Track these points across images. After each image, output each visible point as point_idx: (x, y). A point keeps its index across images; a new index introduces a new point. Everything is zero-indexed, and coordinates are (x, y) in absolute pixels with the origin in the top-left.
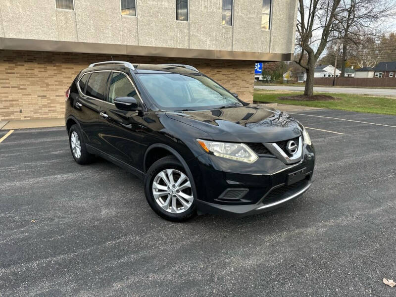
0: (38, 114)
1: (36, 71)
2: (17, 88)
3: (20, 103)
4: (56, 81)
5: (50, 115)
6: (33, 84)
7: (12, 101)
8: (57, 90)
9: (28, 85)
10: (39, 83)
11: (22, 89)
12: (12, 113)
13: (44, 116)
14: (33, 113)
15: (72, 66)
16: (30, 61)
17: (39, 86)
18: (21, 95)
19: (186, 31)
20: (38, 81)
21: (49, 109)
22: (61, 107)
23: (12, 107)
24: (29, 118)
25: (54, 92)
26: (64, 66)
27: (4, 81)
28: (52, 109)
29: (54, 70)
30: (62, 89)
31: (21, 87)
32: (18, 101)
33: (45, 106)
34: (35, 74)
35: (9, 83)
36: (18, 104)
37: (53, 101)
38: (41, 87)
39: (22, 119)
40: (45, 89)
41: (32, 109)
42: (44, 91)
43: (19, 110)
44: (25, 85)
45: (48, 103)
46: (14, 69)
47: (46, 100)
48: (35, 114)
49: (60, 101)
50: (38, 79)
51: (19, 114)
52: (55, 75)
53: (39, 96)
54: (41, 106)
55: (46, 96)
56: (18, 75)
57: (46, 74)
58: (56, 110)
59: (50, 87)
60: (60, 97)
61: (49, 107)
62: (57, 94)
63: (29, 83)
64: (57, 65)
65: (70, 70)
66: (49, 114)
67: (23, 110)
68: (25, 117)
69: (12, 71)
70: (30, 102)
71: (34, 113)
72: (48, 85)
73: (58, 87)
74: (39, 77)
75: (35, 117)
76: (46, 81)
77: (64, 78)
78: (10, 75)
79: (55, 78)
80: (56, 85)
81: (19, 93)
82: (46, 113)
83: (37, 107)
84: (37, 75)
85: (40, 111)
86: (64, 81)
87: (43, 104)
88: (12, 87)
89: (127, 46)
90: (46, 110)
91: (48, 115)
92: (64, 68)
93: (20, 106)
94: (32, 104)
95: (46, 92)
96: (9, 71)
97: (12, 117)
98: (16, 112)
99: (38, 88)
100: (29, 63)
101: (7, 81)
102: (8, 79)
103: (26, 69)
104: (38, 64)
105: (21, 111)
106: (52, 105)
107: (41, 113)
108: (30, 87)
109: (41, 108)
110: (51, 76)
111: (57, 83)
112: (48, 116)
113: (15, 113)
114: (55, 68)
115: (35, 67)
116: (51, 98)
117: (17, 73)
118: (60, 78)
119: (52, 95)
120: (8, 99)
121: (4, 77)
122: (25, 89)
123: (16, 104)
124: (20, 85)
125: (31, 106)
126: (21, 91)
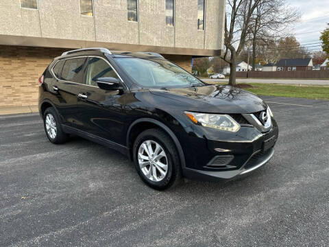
0: (4, 103)
4: (20, 73)
5: (14, 104)
8: (21, 81)
10: (4, 75)
13: (9, 105)
15: (34, 59)
19: (136, 30)
20: (3, 73)
25: (19, 83)
26: (27, 59)
28: (17, 98)
29: (19, 63)
30: (26, 80)
33: (10, 95)
37: (18, 91)
38: (6, 78)
40: (10, 80)
45: (13, 93)
47: (11, 89)
49: (25, 91)
52: (19, 67)
54: (6, 95)
55: (10, 86)
57: (11, 67)
58: (20, 99)
59: (15, 78)
60: (24, 87)
61: (14, 96)
62: (21, 85)
64: (21, 58)
65: (32, 63)
66: (14, 102)
72: (12, 76)
73: (22, 78)
74: (4, 70)
76: (11, 73)
77: (28, 70)
79: (20, 70)
82: (11, 102)
83: (3, 97)
84: (2, 68)
85: (5, 100)
86: (27, 73)
87: (8, 93)
89: (86, 42)
90: (11, 99)
92: (27, 61)
95: (10, 83)
99: (3, 79)
104: (4, 57)
106: (17, 94)
109: (6, 97)
110: (16, 69)
111: (21, 75)
114: (19, 61)
115: (1, 61)
116: (16, 88)
118: (24, 70)
119: (16, 85)
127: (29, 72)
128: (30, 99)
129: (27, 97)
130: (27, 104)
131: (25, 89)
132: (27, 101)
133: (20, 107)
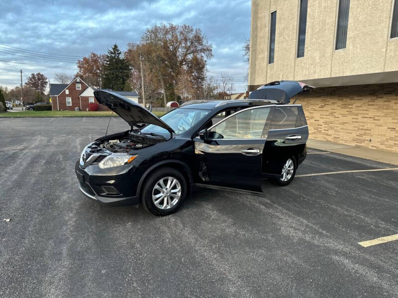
0: (384, 146)
2: (372, 119)
3: (372, 133)
6: (386, 115)
7: (366, 130)
9: (382, 116)
11: (376, 120)
12: (364, 141)
13: (388, 149)
14: (379, 144)
17: (391, 118)
18: (374, 125)
20: (391, 113)
21: (396, 142)
23: (364, 135)
24: (375, 148)
27: (365, 112)
31: (376, 118)
32: (370, 130)
35: (367, 114)
36: (370, 134)
38: (393, 119)
39: (370, 148)
40: (396, 121)
41: (380, 140)
42: (395, 123)
43: (369, 139)
44: (379, 116)
45: (396, 136)
46: (374, 101)
47: (394, 132)
48: (381, 146)
50: (392, 111)
51: (369, 142)
53: (388, 128)
55: (395, 129)
56: (376, 107)
61: (395, 140)
63: (383, 115)
66: (394, 147)
67: (372, 139)
68: (372, 146)
69: (373, 103)
70: (380, 133)
71: (381, 144)
74: (393, 109)
75: (380, 148)
78: (370, 107)
81: (373, 123)
83: (384, 139)
84: (392, 107)
87: (391, 136)
88: (370, 118)
90: (392, 142)
91: (392, 148)
93: (372, 136)
94: (381, 135)
95: (395, 125)
96: (370, 103)
97: (363, 144)
98: (366, 140)
99: (389, 120)
101: (367, 112)
102: (368, 110)
103: (385, 101)
105: (370, 141)
107: (387, 145)
108: (384, 118)
112: (392, 150)
113: (366, 142)
115: (392, 99)
117: (376, 105)
120: (364, 128)
121: (365, 109)
122: (379, 120)
123: (368, 133)
124: (375, 116)
125: (380, 136)
126: (374, 121)
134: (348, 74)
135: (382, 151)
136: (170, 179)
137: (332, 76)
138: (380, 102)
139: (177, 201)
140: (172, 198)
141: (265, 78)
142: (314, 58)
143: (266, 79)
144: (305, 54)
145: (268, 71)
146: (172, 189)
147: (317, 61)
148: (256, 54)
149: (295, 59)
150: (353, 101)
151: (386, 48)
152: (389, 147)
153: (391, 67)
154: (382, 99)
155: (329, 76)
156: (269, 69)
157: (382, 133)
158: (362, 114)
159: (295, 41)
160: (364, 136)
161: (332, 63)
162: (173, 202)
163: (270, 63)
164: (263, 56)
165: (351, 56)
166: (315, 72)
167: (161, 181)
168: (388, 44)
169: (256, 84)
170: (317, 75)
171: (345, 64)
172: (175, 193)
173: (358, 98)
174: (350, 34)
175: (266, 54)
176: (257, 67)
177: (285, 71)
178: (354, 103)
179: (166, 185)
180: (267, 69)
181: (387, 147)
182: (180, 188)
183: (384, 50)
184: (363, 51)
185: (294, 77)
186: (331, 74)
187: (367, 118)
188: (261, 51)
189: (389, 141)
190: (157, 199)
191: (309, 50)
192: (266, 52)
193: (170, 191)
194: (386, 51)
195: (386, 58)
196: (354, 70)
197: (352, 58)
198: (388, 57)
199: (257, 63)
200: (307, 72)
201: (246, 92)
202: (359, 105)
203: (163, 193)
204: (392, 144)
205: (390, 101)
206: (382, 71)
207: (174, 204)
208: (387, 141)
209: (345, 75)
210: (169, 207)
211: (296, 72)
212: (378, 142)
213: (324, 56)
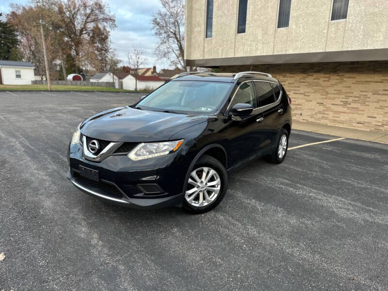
0: (313, 119)
1: (321, 81)
2: (303, 95)
3: (302, 107)
4: (335, 90)
5: (323, 122)
6: (315, 92)
7: (298, 105)
8: (334, 99)
9: (312, 93)
11: (306, 96)
13: (317, 121)
14: (309, 117)
16: (318, 71)
18: (304, 100)
20: (320, 89)
21: (323, 115)
22: (334, 115)
23: (297, 110)
24: (305, 121)
25: (331, 100)
26: (347, 75)
27: (296, 89)
28: (325, 116)
29: (337, 79)
30: (339, 98)
31: (307, 94)
32: (301, 105)
33: (320, 112)
34: (320, 83)
35: (299, 90)
36: (301, 108)
37: (328, 109)
38: (321, 95)
39: (301, 121)
40: (324, 97)
41: (309, 114)
42: (323, 98)
43: (300, 113)
44: (309, 92)
45: (324, 110)
46: (305, 79)
47: (322, 107)
48: (311, 119)
49: (334, 110)
50: (321, 88)
51: (300, 116)
52: (336, 84)
53: (317, 103)
54: (317, 112)
55: (323, 103)
56: (307, 84)
57: (329, 84)
58: (328, 117)
59: (329, 95)
60: (335, 106)
62: (333, 103)
63: (313, 91)
64: (341, 74)
65: (351, 79)
66: (322, 120)
67: (303, 113)
68: (303, 120)
70: (310, 108)
71: (311, 117)
72: (327, 93)
74: (322, 86)
76: (327, 90)
77: (344, 87)
78: (301, 83)
79: (336, 87)
80: (334, 94)
81: (304, 99)
82: (319, 119)
83: (314, 113)
84: (321, 84)
86: (343, 91)
90: (320, 116)
92: (346, 77)
93: (302, 110)
95: (323, 100)
96: (301, 80)
98: (298, 114)
99: (318, 95)
100: (317, 74)
101: (298, 89)
102: (299, 87)
103: (314, 79)
104: (325, 74)
105: (301, 114)
106: (326, 112)
107: (315, 118)
108: (313, 94)
109: (316, 114)
110: (332, 85)
111: (336, 92)
112: (321, 122)
113: (297, 115)
114: (338, 77)
115: (321, 77)
116: (327, 106)
117: (307, 82)
118: (340, 87)
119: (328, 103)
120: (295, 103)
121: (297, 85)
122: (309, 96)
123: (299, 108)
124: (306, 92)
125: (309, 111)
126: (305, 97)
127: (344, 90)
128: (337, 119)
129: (335, 117)
130: (332, 124)
131: (335, 108)
132: (334, 121)
133: (326, 126)
134: (291, 52)
135: (312, 124)
136: (206, 169)
137: (275, 54)
138: (310, 79)
139: (216, 195)
140: (210, 193)
141: (202, 53)
142: (255, 34)
143: (204, 53)
144: (246, 30)
145: (206, 46)
146: (209, 181)
147: (260, 37)
148: (191, 26)
149: (236, 34)
150: (285, 79)
151: (328, 29)
152: (318, 120)
153: (331, 48)
154: (312, 77)
155: (272, 54)
156: (206, 43)
157: (312, 108)
158: (295, 90)
159: (235, 16)
160: (295, 111)
161: (274, 41)
162: (211, 197)
163: (206, 37)
164: (199, 29)
165: (294, 35)
166: (257, 49)
167: (194, 174)
168: (330, 26)
169: (192, 58)
170: (259, 52)
171: (288, 43)
172: (214, 186)
173: (290, 75)
174: (293, 13)
175: (203, 27)
176: (193, 41)
177: (225, 46)
178: (287, 80)
179: (200, 178)
180: (204, 44)
181: (316, 120)
182: (219, 179)
183: (326, 31)
184: (306, 31)
185: (234, 54)
186: (273, 52)
187: (298, 94)
188: (197, 25)
189: (318, 115)
190: (190, 195)
191: (251, 27)
192: (203, 25)
193: (206, 184)
194: (328, 32)
195: (327, 38)
196: (296, 49)
197: (294, 37)
198: (328, 39)
199: (193, 36)
200: (249, 49)
201: (152, 67)
202: (291, 82)
203: (198, 187)
204: (321, 117)
205: (319, 79)
206: (323, 51)
207: (213, 199)
208: (316, 115)
209: (288, 53)
210: (206, 204)
211: (236, 48)
212: (309, 115)
213: (266, 33)
